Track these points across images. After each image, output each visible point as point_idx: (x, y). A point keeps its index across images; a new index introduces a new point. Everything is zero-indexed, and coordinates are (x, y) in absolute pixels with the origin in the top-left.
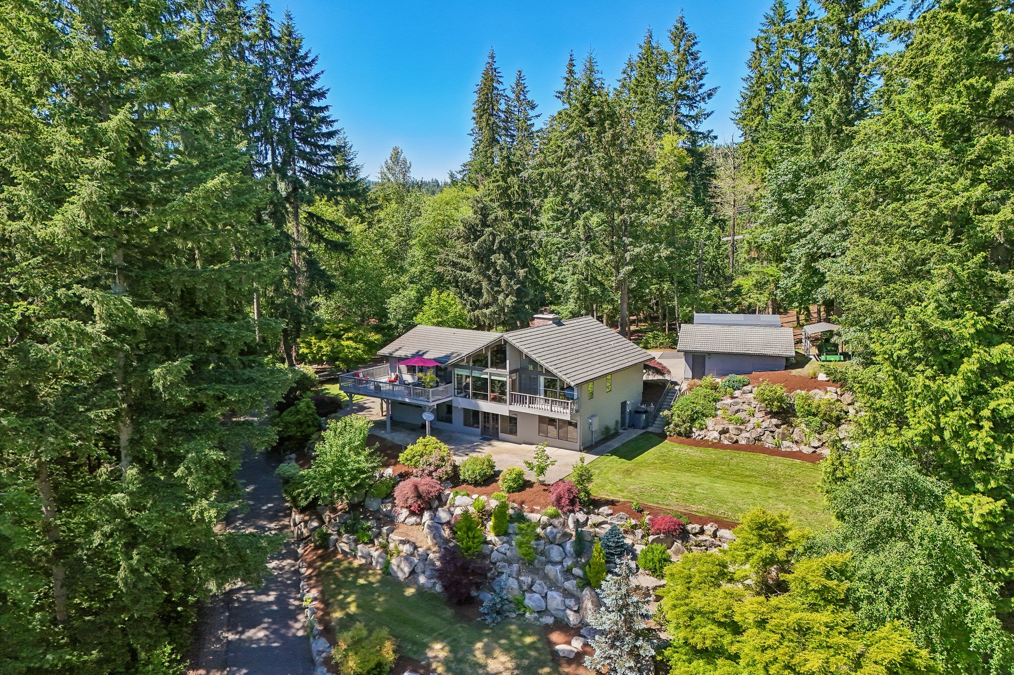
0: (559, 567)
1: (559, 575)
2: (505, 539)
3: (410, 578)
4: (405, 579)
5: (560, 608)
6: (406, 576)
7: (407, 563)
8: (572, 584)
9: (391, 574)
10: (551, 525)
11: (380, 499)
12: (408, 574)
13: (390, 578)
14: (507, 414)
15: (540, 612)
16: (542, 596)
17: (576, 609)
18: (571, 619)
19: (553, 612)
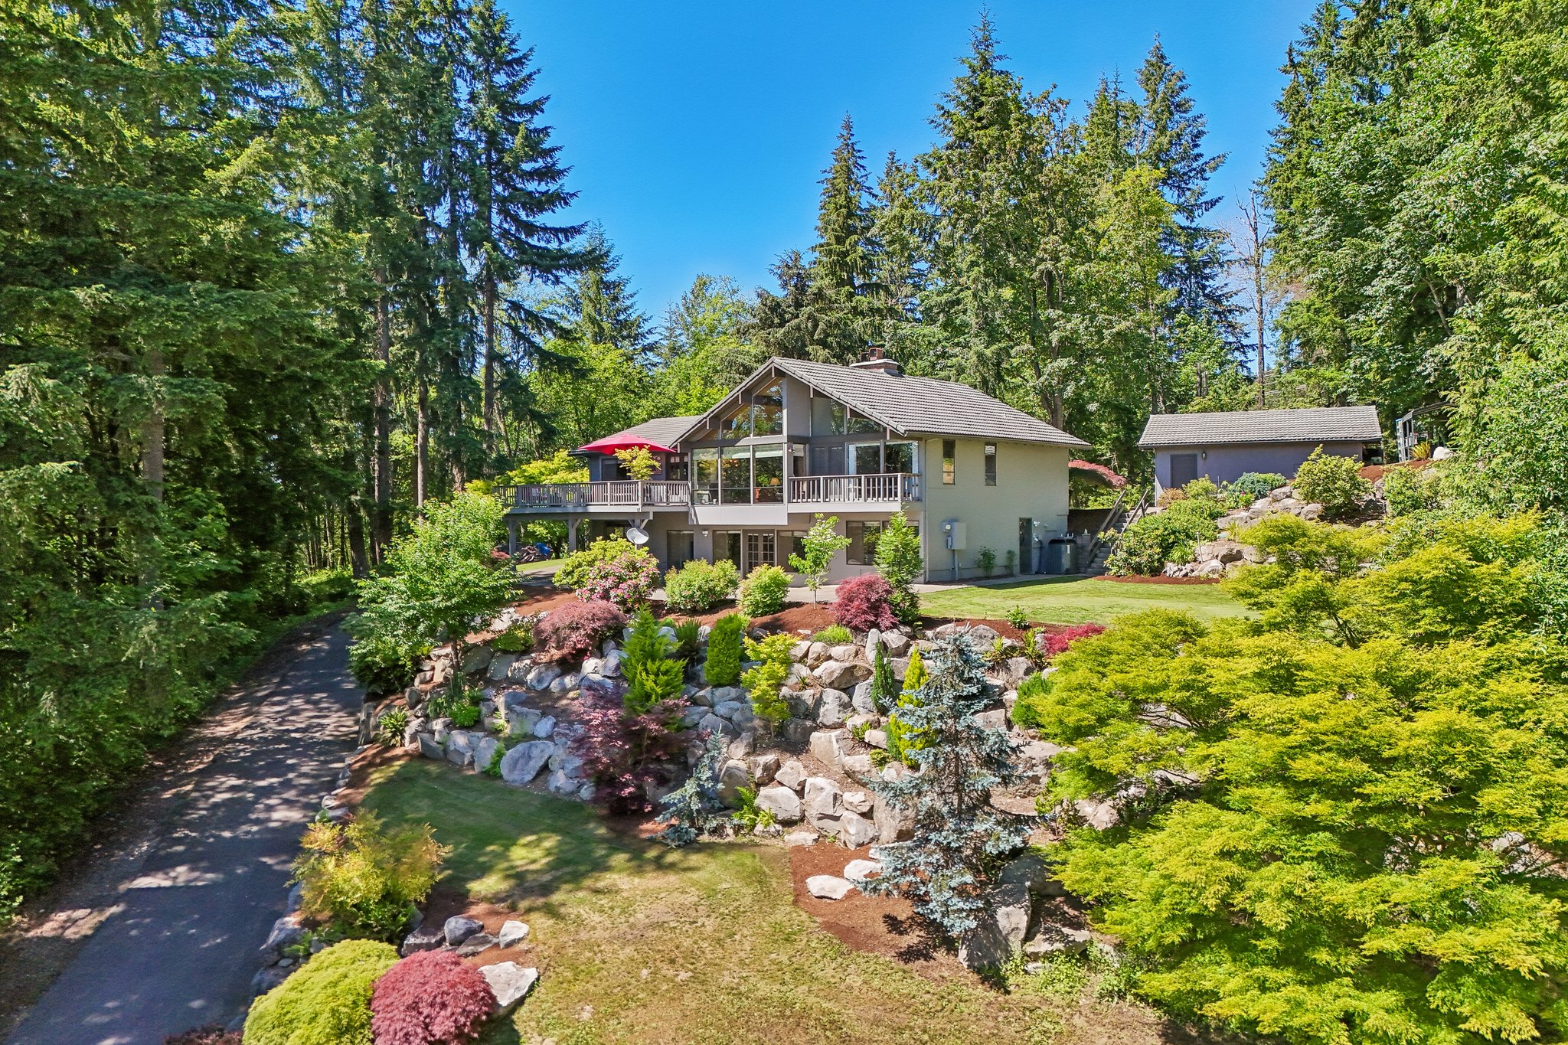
0: (836, 733)
1: (836, 746)
3: (538, 782)
4: (525, 785)
5: (830, 812)
6: (529, 777)
7: (535, 752)
8: (861, 761)
9: (501, 777)
10: (830, 658)
11: (513, 657)
12: (534, 773)
13: (499, 783)
14: (785, 522)
15: (788, 823)
16: (796, 791)
17: (865, 809)
18: (852, 831)
19: (816, 823)
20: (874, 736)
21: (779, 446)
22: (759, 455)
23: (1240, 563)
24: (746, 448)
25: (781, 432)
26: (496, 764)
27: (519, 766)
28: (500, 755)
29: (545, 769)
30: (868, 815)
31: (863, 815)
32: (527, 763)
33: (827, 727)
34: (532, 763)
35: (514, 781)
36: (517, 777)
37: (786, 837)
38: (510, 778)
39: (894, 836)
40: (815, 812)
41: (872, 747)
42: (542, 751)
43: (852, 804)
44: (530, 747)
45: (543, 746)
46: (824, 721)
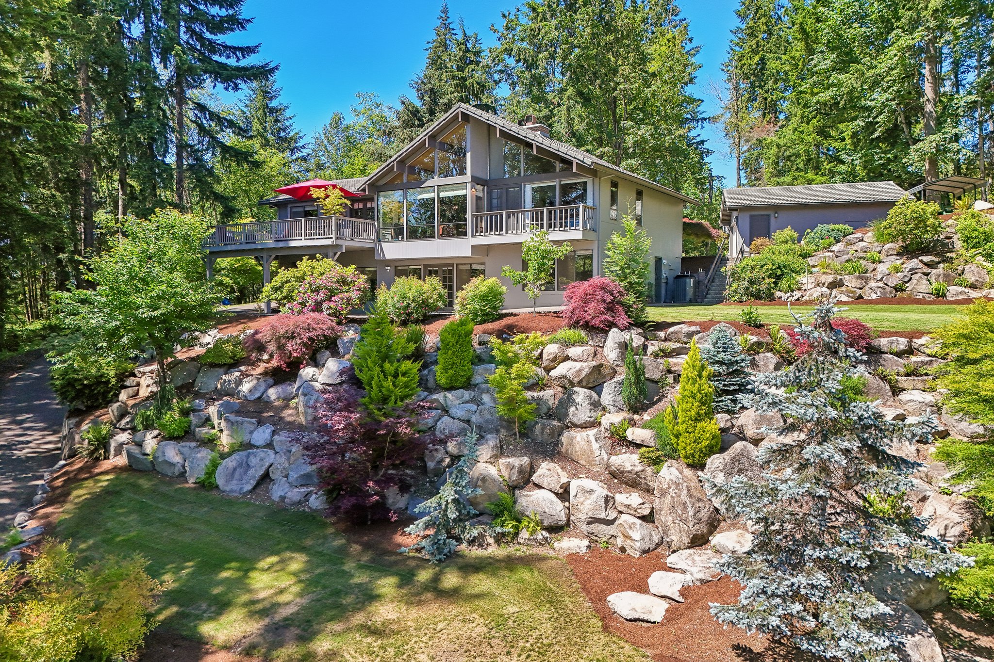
0: (592, 432)
1: (595, 446)
2: (467, 395)
3: (258, 491)
4: (245, 494)
5: (603, 515)
6: (249, 487)
7: (253, 461)
8: (628, 461)
9: (217, 487)
10: (567, 358)
11: (221, 370)
12: (253, 483)
13: (214, 493)
14: (469, 254)
15: (555, 529)
16: (557, 494)
17: (646, 512)
18: (636, 535)
19: (584, 528)
20: (635, 434)
21: (464, 185)
22: (442, 195)
23: (844, 289)
24: (431, 189)
25: (465, 172)
26: (210, 474)
27: (237, 475)
28: (215, 465)
29: (266, 477)
30: (648, 519)
31: (643, 518)
32: (245, 473)
33: (576, 426)
34: (251, 472)
35: (231, 491)
36: (235, 488)
37: (556, 545)
38: (228, 488)
39: (686, 541)
40: (583, 517)
41: (639, 446)
42: (262, 459)
43: (628, 506)
44: (248, 456)
45: (262, 455)
46: (575, 420)
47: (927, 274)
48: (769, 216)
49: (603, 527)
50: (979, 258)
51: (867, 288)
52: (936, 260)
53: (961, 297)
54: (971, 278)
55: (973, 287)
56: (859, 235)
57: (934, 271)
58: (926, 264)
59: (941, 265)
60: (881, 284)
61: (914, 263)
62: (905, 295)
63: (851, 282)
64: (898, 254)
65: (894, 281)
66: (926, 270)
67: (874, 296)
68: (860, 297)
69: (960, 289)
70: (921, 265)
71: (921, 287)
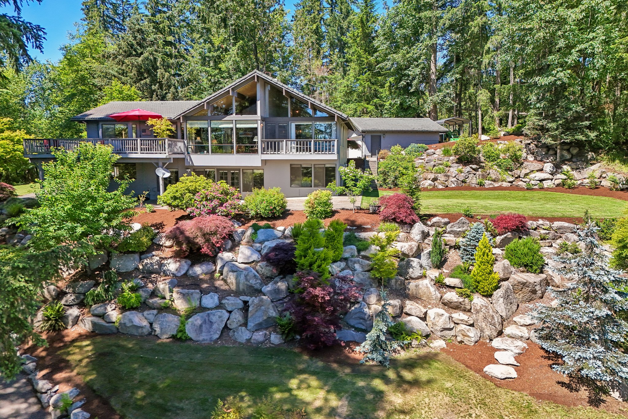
0: (426, 282)
1: (433, 289)
2: (342, 265)
4: (216, 341)
5: (448, 327)
6: (217, 336)
7: (214, 319)
8: (452, 296)
9: (191, 339)
11: (137, 256)
12: (219, 333)
13: (189, 343)
14: (259, 164)
15: (427, 337)
16: (420, 318)
17: (471, 322)
19: (439, 334)
20: (449, 281)
21: (256, 121)
22: (238, 126)
23: (438, 181)
24: (231, 122)
25: (256, 113)
26: (182, 331)
27: (204, 329)
28: (183, 324)
29: (226, 329)
30: (472, 325)
31: (470, 325)
32: (210, 327)
34: (215, 326)
35: (204, 340)
36: (205, 338)
37: (431, 345)
38: (201, 338)
39: (495, 334)
40: (438, 328)
41: (453, 288)
42: (220, 317)
43: (462, 320)
44: (208, 315)
45: (219, 314)
46: (413, 276)
47: (475, 174)
48: (380, 136)
49: (448, 332)
50: (495, 167)
51: (449, 181)
52: (478, 167)
53: (491, 186)
54: (494, 177)
55: (494, 181)
56: (433, 150)
57: (477, 173)
58: (473, 169)
59: (480, 170)
60: (455, 179)
61: (468, 168)
62: (467, 185)
63: (441, 177)
64: (457, 163)
65: (461, 177)
66: (474, 172)
67: (453, 186)
68: (447, 186)
69: (490, 182)
70: (471, 170)
71: (473, 181)
